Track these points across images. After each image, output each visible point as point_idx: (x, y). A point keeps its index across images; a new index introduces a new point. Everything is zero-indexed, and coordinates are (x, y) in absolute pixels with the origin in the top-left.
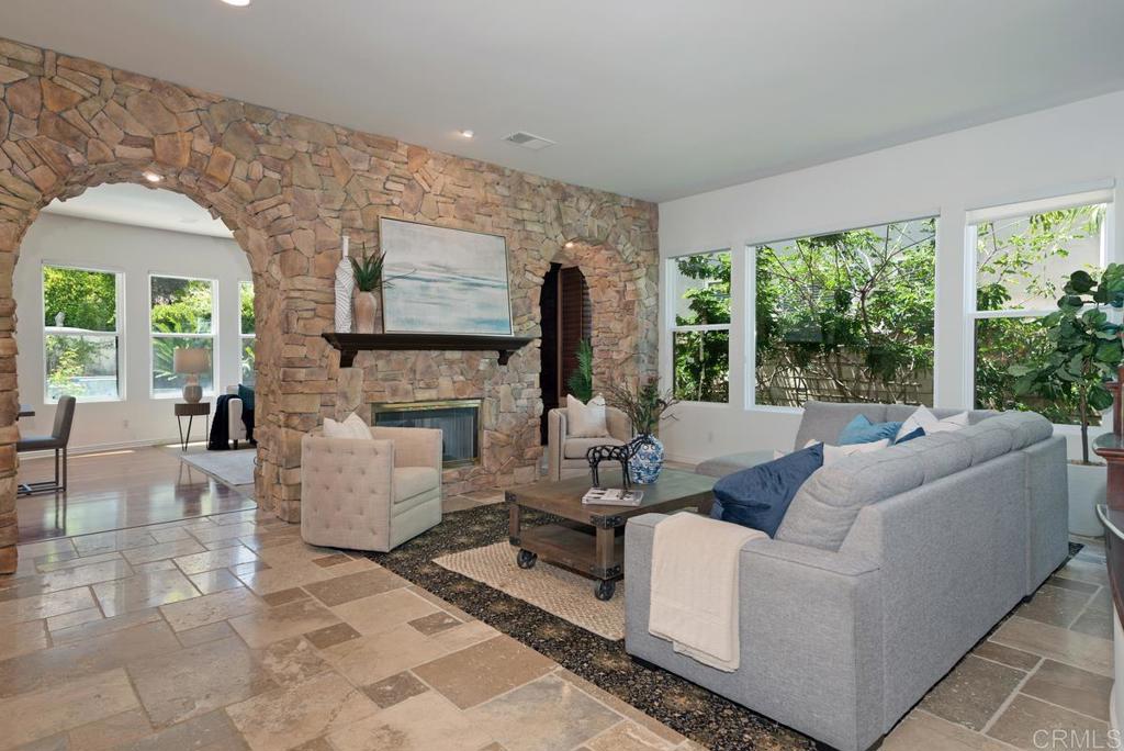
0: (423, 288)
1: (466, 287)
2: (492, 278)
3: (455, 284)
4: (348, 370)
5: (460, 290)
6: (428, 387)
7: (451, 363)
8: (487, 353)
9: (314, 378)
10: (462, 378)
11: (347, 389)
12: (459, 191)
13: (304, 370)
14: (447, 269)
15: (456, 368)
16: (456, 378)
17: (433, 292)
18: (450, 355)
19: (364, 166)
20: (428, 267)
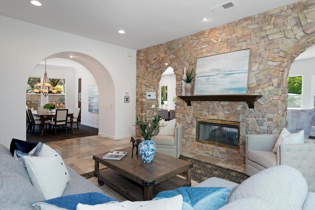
0: (207, 79)
1: (225, 76)
2: (239, 69)
3: (220, 75)
4: (190, 107)
5: (223, 77)
6: (213, 115)
7: (223, 106)
8: (241, 103)
9: (181, 108)
10: (228, 112)
11: (188, 112)
12: (229, 37)
13: (179, 106)
14: (218, 70)
15: (225, 108)
16: (226, 112)
17: (211, 80)
18: (222, 103)
19: (195, 44)
20: (210, 71)
